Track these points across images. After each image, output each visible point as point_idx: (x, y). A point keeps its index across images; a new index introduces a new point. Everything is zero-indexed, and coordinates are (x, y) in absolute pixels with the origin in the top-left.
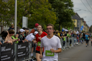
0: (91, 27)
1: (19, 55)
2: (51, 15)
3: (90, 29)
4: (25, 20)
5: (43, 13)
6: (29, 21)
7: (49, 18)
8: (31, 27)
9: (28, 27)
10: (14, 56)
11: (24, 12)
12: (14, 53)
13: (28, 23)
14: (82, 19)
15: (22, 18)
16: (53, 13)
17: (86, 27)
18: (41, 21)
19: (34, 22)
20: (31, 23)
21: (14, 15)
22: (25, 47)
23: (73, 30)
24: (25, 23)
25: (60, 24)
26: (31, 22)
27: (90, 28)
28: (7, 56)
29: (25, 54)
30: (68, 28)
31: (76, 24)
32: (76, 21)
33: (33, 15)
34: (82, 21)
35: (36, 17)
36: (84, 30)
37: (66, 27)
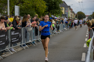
1: (13, 40)
2: (40, 4)
3: (77, 15)
4: (17, 8)
5: (33, 2)
6: (21, 10)
7: (39, 6)
8: (23, 15)
9: (20, 15)
10: (8, 42)
12: (8, 39)
13: (20, 11)
14: (69, 7)
15: (14, 6)
16: (43, 2)
17: (73, 14)
18: (31, 9)
19: (25, 10)
21: (6, 4)
22: (18, 33)
23: (61, 17)
24: (17, 12)
25: (49, 12)
26: (22, 10)
27: (76, 15)
28: (2, 42)
29: (18, 40)
30: (57, 16)
31: (63, 11)
32: (64, 8)
33: (24, 3)
34: (69, 9)
35: (27, 6)
36: (71, 16)
37: (55, 15)
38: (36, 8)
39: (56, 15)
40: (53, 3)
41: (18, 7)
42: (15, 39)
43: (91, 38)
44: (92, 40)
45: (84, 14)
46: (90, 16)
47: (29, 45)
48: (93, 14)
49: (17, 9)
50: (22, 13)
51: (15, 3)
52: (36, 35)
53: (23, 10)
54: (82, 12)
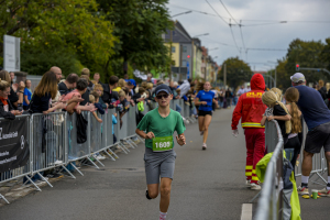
0: (223, 66)
2: (95, 30)
3: (222, 71)
5: (70, 23)
6: (25, 50)
7: (89, 39)
8: (32, 69)
9: (21, 70)
11: (7, 22)
13: (22, 56)
14: (197, 41)
15: (2, 38)
16: (105, 23)
17: (209, 67)
18: (63, 48)
19: (40, 52)
20: (31, 58)
22: (16, 134)
23: (169, 75)
24: (14, 58)
25: (125, 60)
26: (31, 53)
27: (220, 69)
29: (15, 158)
30: (153, 71)
31: (176, 57)
32: (177, 46)
33: (38, 29)
34: (195, 48)
35: (48, 37)
36: (201, 75)
37: (146, 68)
38: (79, 44)
39: (149, 71)
40: (141, 28)
41: (16, 42)
42: (4, 154)
43: (272, 151)
44: (274, 160)
45: (249, 68)
46: (269, 73)
47: (56, 175)
48: (277, 67)
49: (13, 46)
50: (29, 62)
51: (4, 26)
52: (78, 142)
53: (35, 51)
54: (241, 62)
